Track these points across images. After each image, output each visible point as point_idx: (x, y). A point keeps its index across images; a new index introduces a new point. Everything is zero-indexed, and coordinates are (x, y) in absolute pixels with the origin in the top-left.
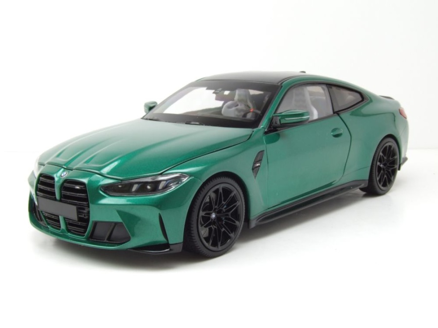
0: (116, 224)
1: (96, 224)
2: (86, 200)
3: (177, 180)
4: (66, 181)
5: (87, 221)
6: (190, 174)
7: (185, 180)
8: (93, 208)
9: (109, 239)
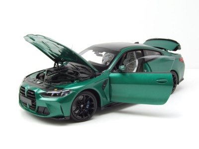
0: (45, 108)
1: (38, 107)
2: (35, 98)
3: (68, 92)
4: (29, 90)
5: (35, 106)
6: (73, 90)
7: (71, 92)
8: (37, 101)
9: (43, 113)
